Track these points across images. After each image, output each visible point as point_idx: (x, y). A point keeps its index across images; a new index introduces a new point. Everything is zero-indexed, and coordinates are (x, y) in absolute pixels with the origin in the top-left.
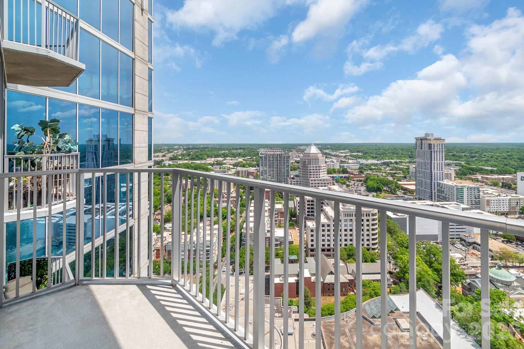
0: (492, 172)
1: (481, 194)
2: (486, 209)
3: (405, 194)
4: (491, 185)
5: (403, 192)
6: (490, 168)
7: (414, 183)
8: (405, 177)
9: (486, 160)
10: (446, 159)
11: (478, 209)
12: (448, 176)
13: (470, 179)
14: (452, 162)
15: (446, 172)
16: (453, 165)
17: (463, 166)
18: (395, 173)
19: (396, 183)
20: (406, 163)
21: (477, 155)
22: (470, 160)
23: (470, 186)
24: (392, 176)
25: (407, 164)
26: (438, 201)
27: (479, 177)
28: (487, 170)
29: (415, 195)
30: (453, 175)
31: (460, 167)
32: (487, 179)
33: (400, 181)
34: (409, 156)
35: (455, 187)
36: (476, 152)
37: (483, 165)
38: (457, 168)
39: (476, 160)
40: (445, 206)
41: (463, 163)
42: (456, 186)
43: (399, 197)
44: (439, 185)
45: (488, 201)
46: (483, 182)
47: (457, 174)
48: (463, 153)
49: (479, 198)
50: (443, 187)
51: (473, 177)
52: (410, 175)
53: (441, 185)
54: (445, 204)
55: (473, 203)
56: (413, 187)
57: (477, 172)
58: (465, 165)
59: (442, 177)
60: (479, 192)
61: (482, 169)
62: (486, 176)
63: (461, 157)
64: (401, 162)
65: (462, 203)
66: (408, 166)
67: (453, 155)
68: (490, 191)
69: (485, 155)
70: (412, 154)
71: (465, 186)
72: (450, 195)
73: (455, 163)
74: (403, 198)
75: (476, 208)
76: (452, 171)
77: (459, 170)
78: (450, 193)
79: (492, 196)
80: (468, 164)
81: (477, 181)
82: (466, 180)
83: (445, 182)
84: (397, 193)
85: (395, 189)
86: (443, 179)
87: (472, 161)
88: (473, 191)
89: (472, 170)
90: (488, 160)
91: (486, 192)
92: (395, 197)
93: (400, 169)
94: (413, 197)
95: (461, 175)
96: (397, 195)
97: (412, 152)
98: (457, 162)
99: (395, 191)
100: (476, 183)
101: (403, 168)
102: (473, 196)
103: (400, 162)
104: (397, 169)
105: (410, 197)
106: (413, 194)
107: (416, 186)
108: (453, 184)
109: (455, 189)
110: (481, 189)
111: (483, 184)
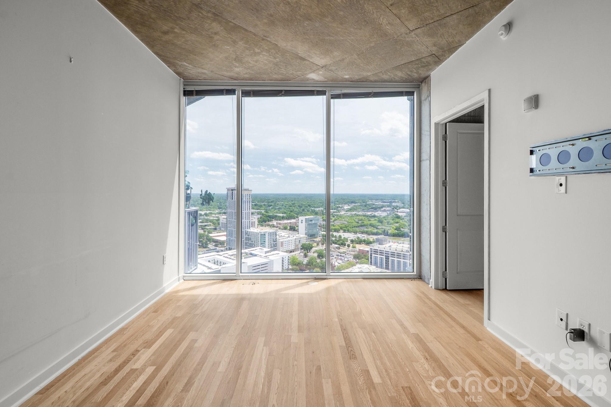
0: (283, 218)
1: (278, 237)
2: (281, 249)
3: (216, 246)
4: (283, 229)
5: (214, 244)
6: (281, 215)
7: (225, 233)
8: (215, 229)
9: (278, 209)
10: (252, 209)
11: (276, 250)
12: (253, 225)
13: (268, 225)
14: (255, 211)
15: (252, 221)
16: (256, 214)
17: (263, 214)
18: (205, 226)
19: (207, 236)
20: (215, 214)
21: (273, 204)
22: (268, 208)
23: (270, 231)
24: (202, 229)
25: (217, 215)
26: (246, 249)
27: (274, 223)
28: (280, 217)
29: (225, 245)
30: (257, 223)
31: (261, 215)
32: (280, 224)
33: (211, 233)
34: (218, 206)
35: (260, 234)
36: (272, 202)
37: (277, 213)
38: (259, 216)
39: (272, 208)
40: (253, 252)
41: (263, 211)
42: (260, 232)
43: (211, 250)
44: (247, 234)
45: (282, 243)
46: (277, 227)
47: (259, 222)
48: (262, 202)
49: (276, 241)
50: (250, 235)
51: (270, 223)
52: (220, 226)
53: (248, 233)
54: (252, 250)
55: (272, 246)
56: (224, 238)
57: (273, 219)
58: (264, 213)
59: (249, 225)
60: (276, 236)
61: (276, 216)
62: (279, 222)
63: (261, 206)
64: (211, 213)
65: (264, 247)
66: (218, 217)
67: (256, 205)
68: (283, 234)
69: (278, 204)
70: (221, 205)
71: (266, 232)
72: (256, 242)
73: (257, 212)
74: (214, 250)
75: (274, 250)
76: (255, 219)
77: (260, 218)
78: (256, 239)
79: (284, 238)
80: (267, 212)
81: (273, 226)
82: (265, 226)
83: (252, 230)
84: (209, 246)
85: (206, 242)
86: (249, 227)
87: (270, 210)
88: (272, 236)
89: (269, 216)
90: (279, 209)
91: (280, 235)
92: (207, 250)
93: (211, 221)
94: (223, 248)
95: (262, 222)
96: (209, 248)
97: (221, 203)
98: (259, 211)
99: (206, 244)
100: (273, 229)
101: (214, 220)
102: (272, 240)
103: (209, 213)
104: (207, 221)
105: (221, 248)
106: (224, 245)
107: (227, 236)
108: (258, 231)
109: (259, 235)
110: (277, 233)
111: (278, 229)
